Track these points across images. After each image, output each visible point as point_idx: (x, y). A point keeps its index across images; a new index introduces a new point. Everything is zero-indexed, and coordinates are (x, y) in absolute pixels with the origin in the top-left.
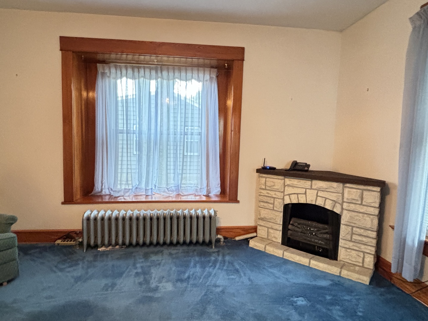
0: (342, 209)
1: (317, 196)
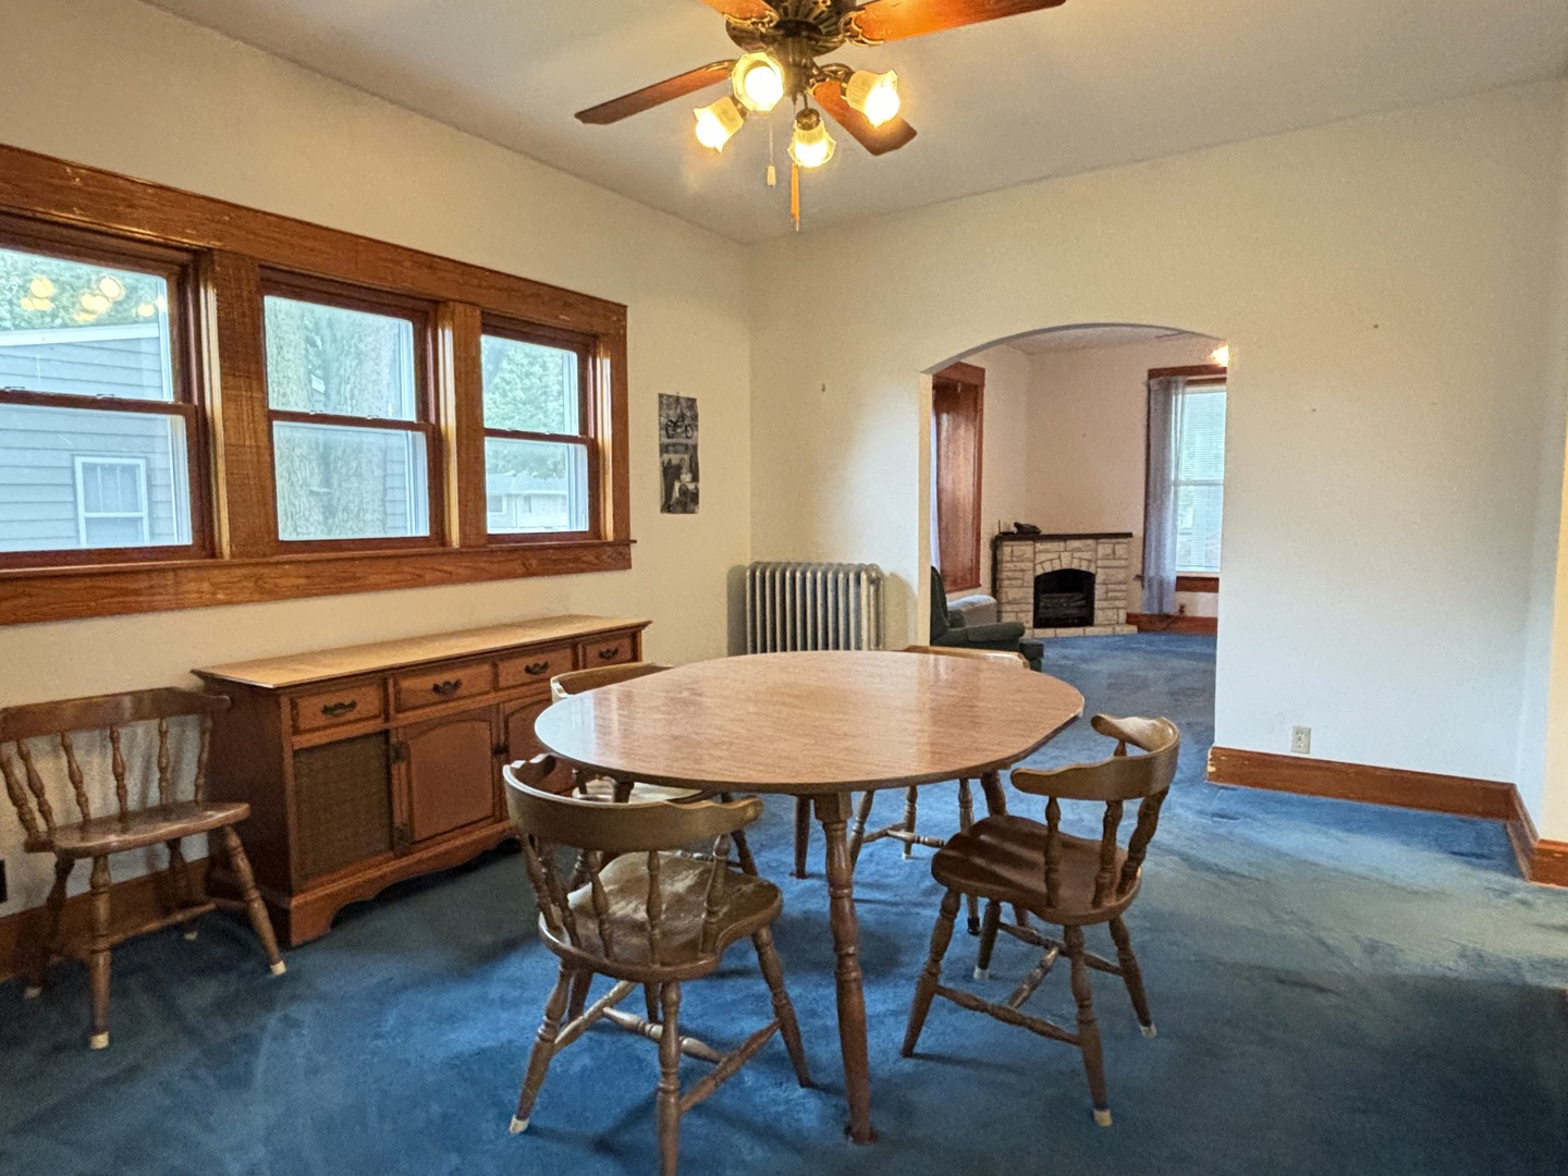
0: (1097, 567)
1: (1073, 558)
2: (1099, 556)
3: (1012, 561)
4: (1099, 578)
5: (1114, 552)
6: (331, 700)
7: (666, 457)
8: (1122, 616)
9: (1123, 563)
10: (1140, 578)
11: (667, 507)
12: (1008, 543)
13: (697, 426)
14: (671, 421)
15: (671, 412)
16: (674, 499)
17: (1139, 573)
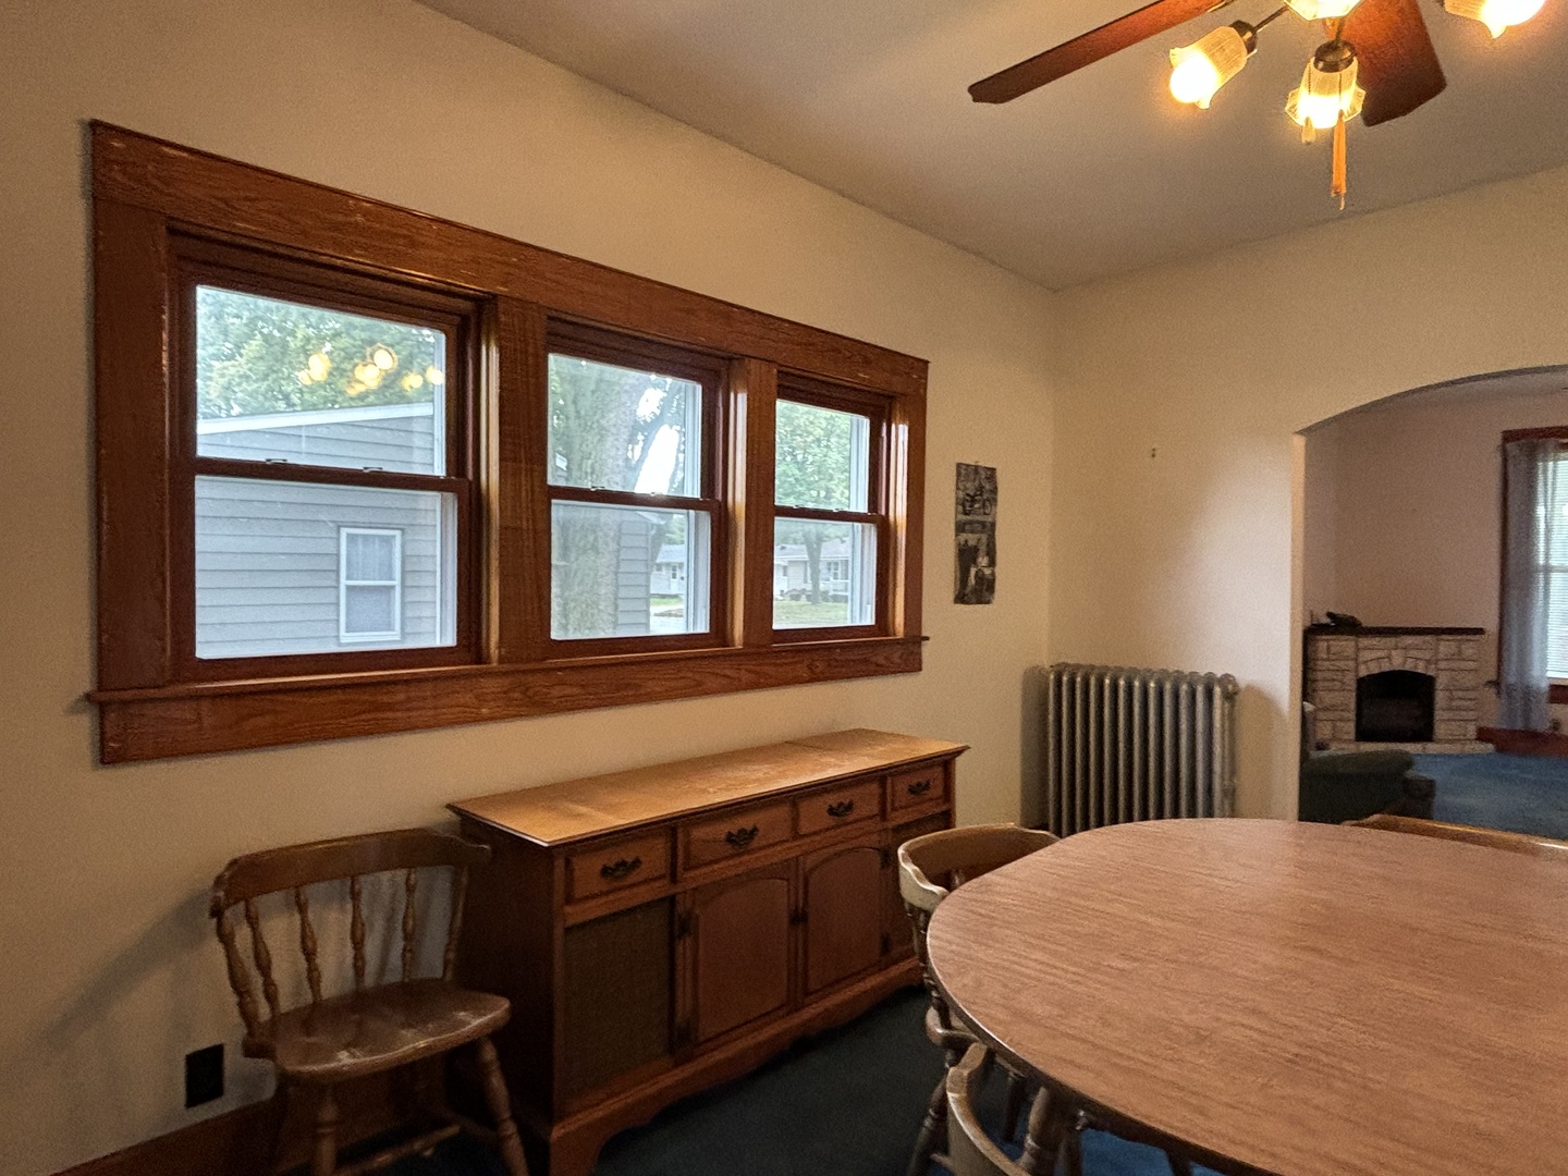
0: (1438, 670)
1: (1406, 657)
2: (1441, 656)
3: (1328, 660)
4: (1442, 681)
5: (1460, 653)
6: (610, 858)
7: (963, 537)
8: (1472, 730)
9: (1472, 665)
10: (1496, 683)
11: (961, 598)
12: (1324, 637)
13: (995, 500)
14: (968, 495)
15: (969, 485)
16: (969, 589)
17: (1494, 678)
